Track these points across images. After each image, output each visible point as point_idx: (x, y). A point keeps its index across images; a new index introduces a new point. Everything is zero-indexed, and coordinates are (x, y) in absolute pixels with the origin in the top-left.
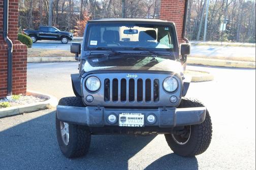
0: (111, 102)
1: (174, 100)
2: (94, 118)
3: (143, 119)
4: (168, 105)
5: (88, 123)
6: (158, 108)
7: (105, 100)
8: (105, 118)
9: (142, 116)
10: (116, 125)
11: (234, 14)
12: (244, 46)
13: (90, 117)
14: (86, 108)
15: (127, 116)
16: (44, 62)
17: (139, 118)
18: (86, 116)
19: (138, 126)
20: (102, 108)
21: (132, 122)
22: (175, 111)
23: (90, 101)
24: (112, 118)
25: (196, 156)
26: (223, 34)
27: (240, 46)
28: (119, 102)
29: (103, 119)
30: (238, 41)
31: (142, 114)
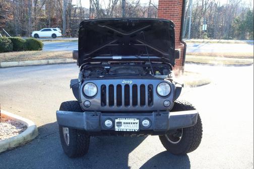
0: (107, 107)
1: (167, 104)
2: (91, 123)
3: (138, 124)
4: (162, 109)
5: (85, 128)
6: (152, 112)
7: (102, 105)
8: (101, 123)
9: (138, 121)
10: (112, 129)
11: (210, 16)
12: (221, 42)
13: (87, 123)
14: (84, 113)
15: (123, 121)
16: (50, 64)
17: (134, 123)
18: (83, 121)
19: (133, 130)
20: (99, 113)
21: (128, 126)
22: (168, 116)
23: (87, 106)
24: (108, 123)
25: (188, 154)
26: (203, 32)
27: (218, 42)
28: (115, 107)
29: (100, 125)
30: (215, 38)
31: (137, 119)
